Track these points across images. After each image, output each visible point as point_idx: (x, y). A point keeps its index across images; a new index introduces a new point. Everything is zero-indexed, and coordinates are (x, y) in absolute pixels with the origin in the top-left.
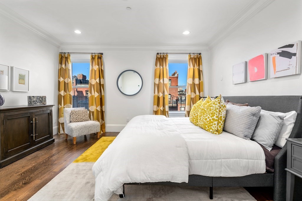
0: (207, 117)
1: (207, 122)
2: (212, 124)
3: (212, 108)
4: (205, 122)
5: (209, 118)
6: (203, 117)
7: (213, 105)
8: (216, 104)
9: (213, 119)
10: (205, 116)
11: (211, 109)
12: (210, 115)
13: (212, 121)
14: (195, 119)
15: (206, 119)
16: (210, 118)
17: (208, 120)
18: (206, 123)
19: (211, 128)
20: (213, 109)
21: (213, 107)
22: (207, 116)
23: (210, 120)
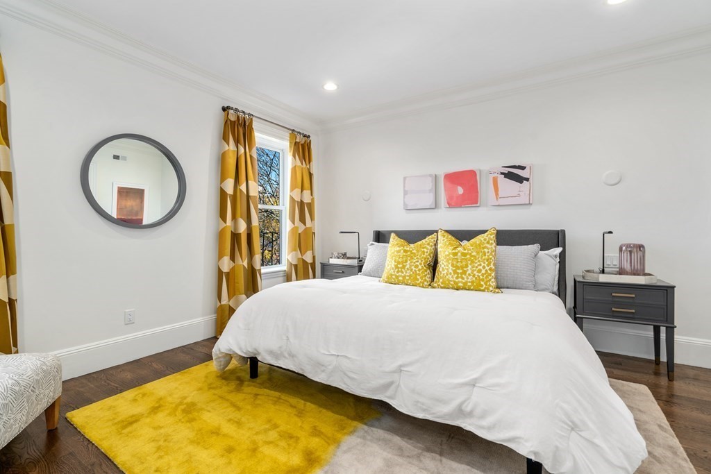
0: (481, 267)
1: (483, 275)
2: (490, 277)
3: (486, 250)
4: (478, 276)
5: (484, 267)
6: (472, 267)
7: (488, 245)
8: (492, 244)
9: (490, 269)
10: (476, 265)
11: (484, 252)
12: (484, 263)
13: (489, 272)
14: (419, 275)
15: (480, 271)
16: (487, 268)
17: (483, 271)
18: (481, 277)
19: (490, 285)
20: (488, 252)
21: (488, 249)
22: (480, 265)
23: (486, 271)
